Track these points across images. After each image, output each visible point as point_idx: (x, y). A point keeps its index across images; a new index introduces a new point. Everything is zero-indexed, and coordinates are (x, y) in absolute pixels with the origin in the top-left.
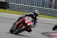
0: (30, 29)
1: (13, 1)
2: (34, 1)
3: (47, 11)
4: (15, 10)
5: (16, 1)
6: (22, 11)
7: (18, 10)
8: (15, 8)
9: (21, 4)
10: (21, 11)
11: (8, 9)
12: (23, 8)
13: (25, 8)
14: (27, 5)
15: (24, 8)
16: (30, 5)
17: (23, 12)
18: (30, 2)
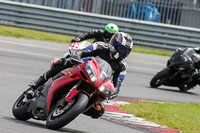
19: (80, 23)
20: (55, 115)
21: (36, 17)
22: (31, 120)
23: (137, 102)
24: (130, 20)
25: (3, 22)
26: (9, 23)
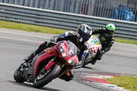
6: (16, 20)
7: (8, 19)
10: (13, 20)
12: (18, 13)
13: (24, 14)
14: (28, 6)
15: (21, 14)
16: (36, 5)
17: (20, 23)
20: (38, 78)
21: (49, 18)
22: (25, 82)
23: (118, 76)
24: (114, 20)
25: (26, 21)
26: (31, 22)
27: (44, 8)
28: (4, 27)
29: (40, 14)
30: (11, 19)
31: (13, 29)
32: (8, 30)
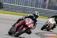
0: (30, 31)
1: (7, 1)
2: (28, 2)
3: (41, 11)
4: (9, 10)
5: (9, 1)
7: (12, 11)
8: (9, 8)
9: (14, 4)
10: (14, 11)
11: (2, 9)
14: (21, 5)
16: (24, 5)
18: (24, 2)
19: (42, 12)
25: (20, 12)
26: (22, 12)
27: (27, 6)
28: (11, 14)
29: (25, 8)
30: (13, 11)
31: (14, 15)
32: (12, 15)
